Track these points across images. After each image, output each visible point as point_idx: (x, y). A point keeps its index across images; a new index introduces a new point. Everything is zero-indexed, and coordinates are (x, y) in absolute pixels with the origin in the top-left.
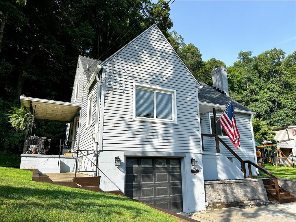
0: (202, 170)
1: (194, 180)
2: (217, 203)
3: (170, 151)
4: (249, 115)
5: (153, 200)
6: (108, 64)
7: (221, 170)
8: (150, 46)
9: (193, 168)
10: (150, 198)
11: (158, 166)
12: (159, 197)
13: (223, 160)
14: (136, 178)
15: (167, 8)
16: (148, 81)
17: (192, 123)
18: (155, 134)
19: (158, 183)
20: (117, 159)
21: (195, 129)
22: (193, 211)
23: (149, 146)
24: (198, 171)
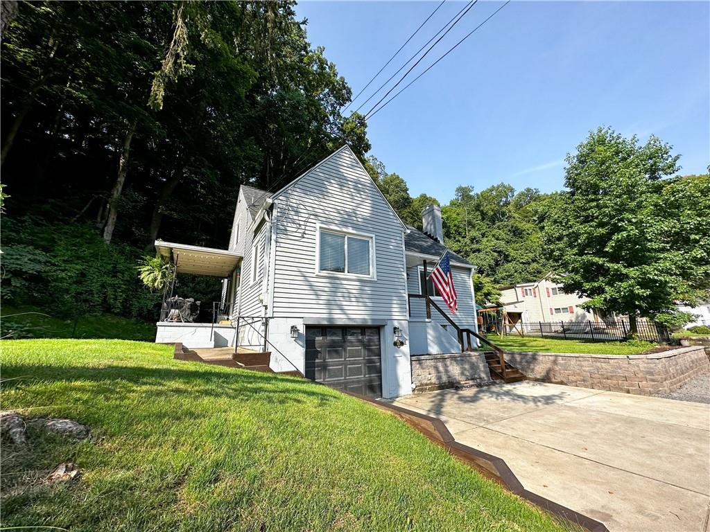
0: (407, 342)
1: (397, 355)
2: (427, 385)
3: (366, 317)
4: (470, 270)
5: (343, 383)
6: (280, 198)
7: (432, 341)
8: (340, 173)
9: (396, 339)
10: (338, 380)
11: (349, 338)
12: (350, 379)
13: (435, 329)
14: (319, 354)
15: (363, 125)
16: (336, 222)
17: (396, 280)
18: (346, 295)
19: (349, 361)
20: (294, 329)
21: (400, 288)
22: (395, 395)
23: (338, 311)
24: (402, 344)
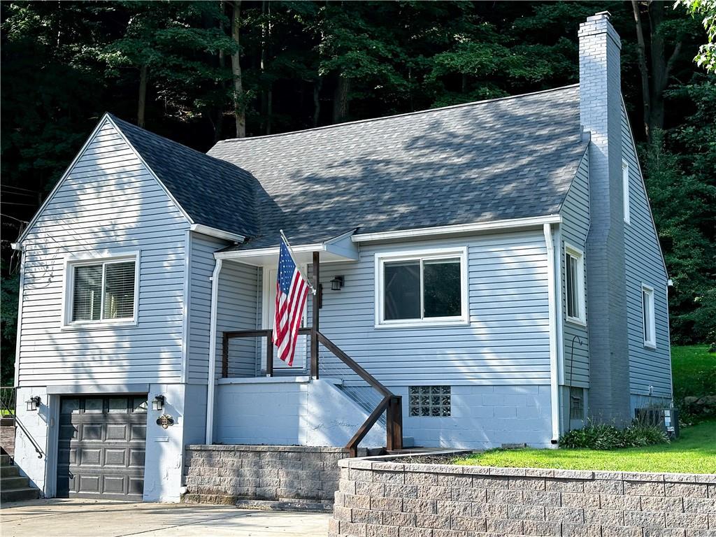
0: (181, 420)
1: (159, 440)
3: (120, 381)
5: (100, 472)
7: (309, 421)
8: (98, 167)
10: (95, 468)
11: (112, 411)
12: (109, 468)
14: (75, 432)
16: (89, 247)
17: (169, 318)
18: (95, 352)
19: (109, 443)
21: (173, 330)
22: (151, 499)
23: (85, 376)
24: (171, 422)
